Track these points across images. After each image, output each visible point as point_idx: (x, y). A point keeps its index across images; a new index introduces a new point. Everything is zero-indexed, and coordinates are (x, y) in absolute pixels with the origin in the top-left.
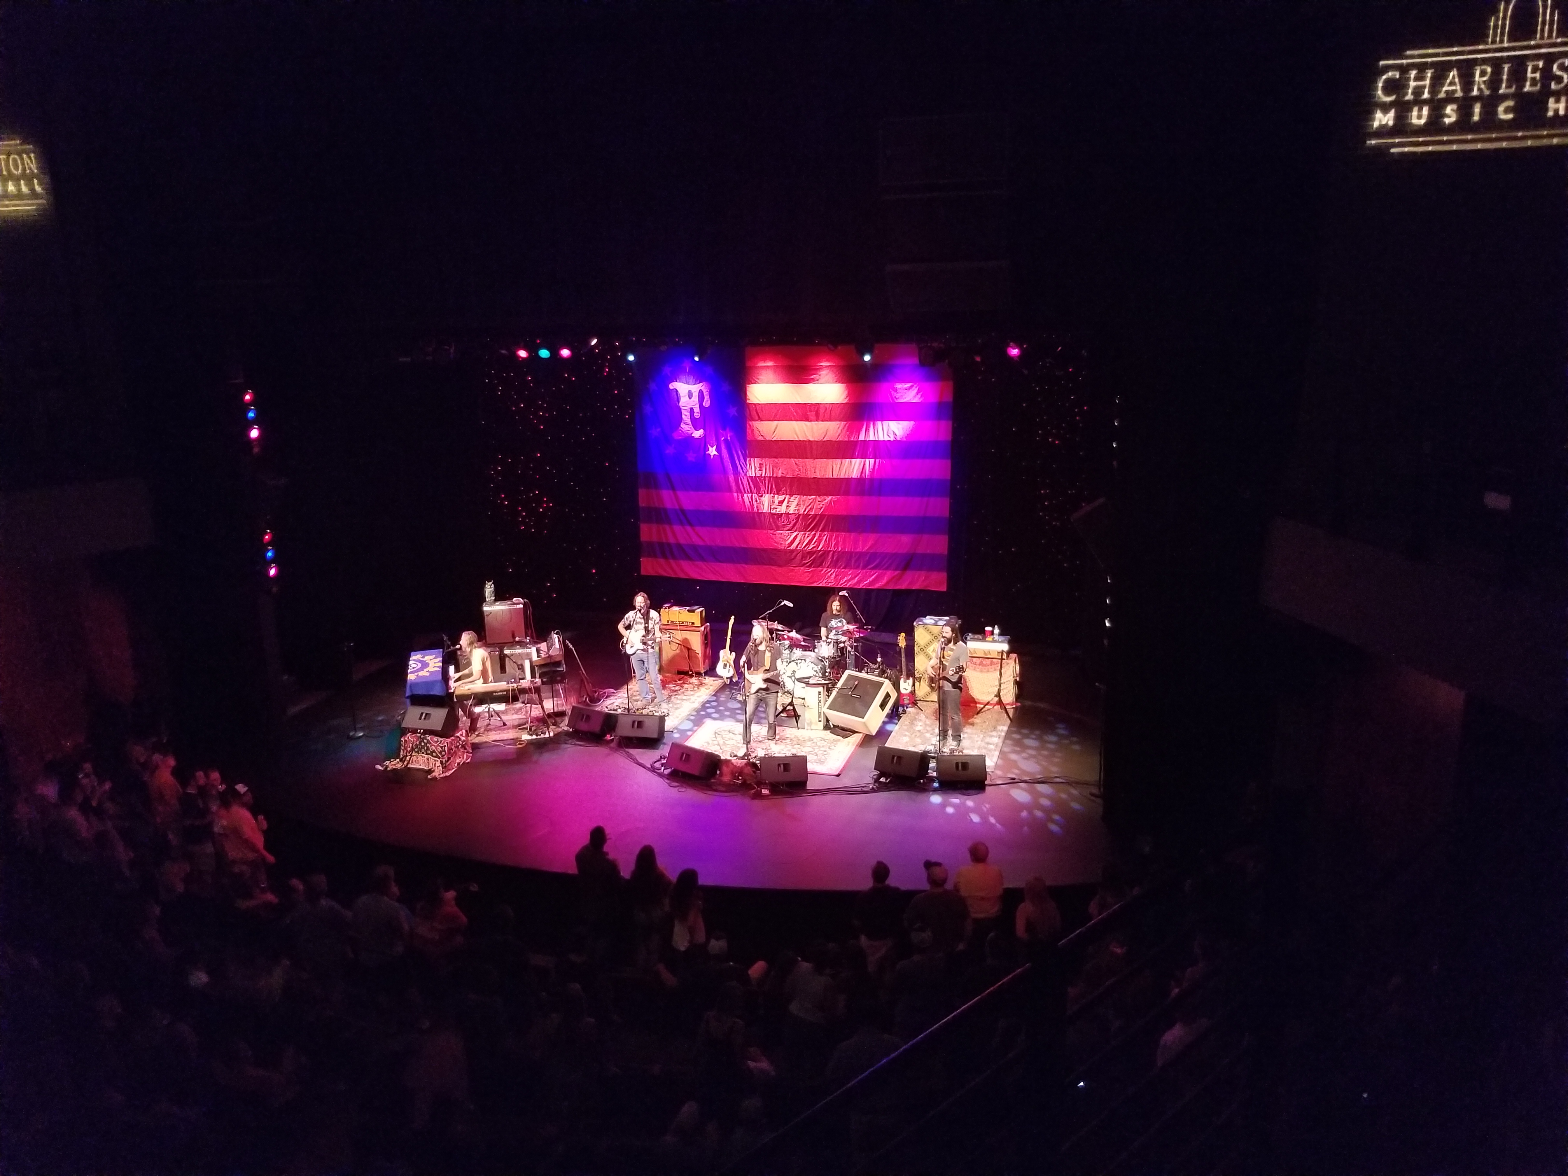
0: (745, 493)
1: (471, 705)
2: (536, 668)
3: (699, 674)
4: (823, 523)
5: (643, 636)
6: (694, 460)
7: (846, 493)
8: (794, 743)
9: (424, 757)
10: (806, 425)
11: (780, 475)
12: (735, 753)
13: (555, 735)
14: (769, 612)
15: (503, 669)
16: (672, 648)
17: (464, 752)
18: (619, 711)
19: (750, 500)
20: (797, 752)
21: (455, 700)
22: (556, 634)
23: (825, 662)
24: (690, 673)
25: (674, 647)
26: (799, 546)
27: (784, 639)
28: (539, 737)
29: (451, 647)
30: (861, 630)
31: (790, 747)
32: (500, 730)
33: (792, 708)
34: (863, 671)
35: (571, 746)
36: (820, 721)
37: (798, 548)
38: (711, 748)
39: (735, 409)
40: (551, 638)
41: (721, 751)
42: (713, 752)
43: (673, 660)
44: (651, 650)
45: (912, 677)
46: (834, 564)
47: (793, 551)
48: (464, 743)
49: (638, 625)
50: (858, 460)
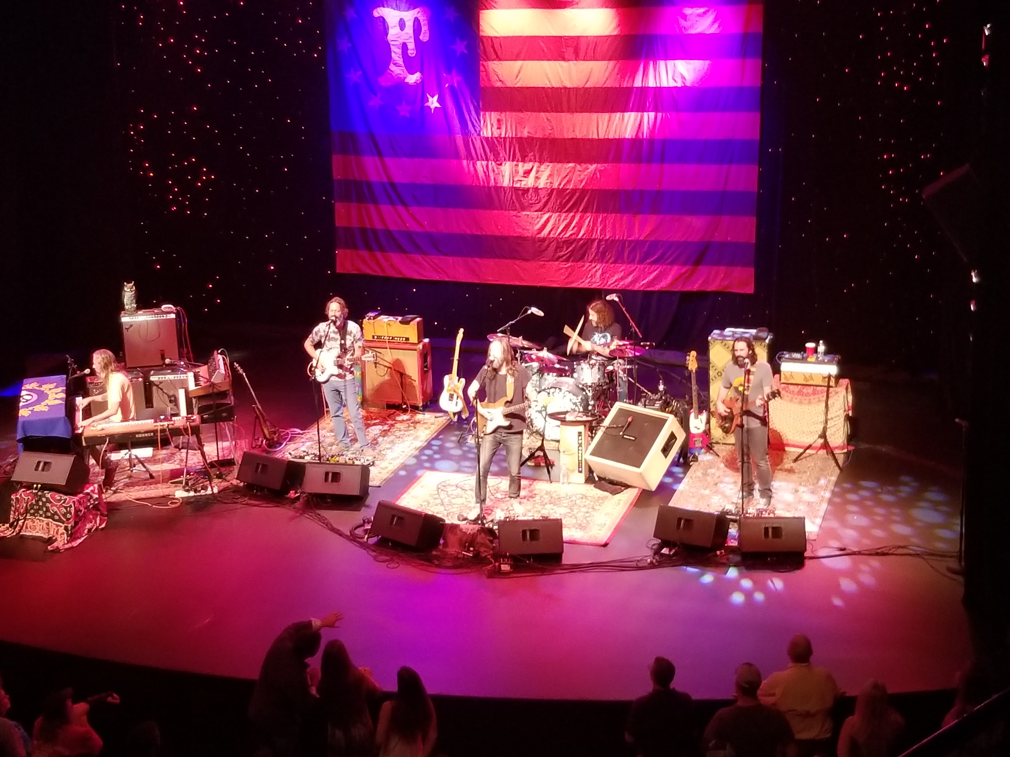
0: (479, 160)
1: (106, 451)
2: (194, 401)
3: (415, 409)
4: (586, 199)
5: (339, 357)
6: (408, 115)
7: (617, 159)
8: (545, 502)
9: (43, 521)
10: (562, 67)
11: (525, 134)
12: (465, 515)
13: (219, 492)
14: (511, 322)
15: (149, 402)
16: (378, 372)
17: (97, 515)
18: (308, 459)
19: (486, 170)
20: (549, 513)
21: (84, 444)
22: (221, 354)
23: (587, 391)
24: (404, 406)
25: (382, 371)
26: (553, 232)
27: (532, 360)
28: (198, 494)
29: (78, 372)
30: (636, 347)
31: (539, 507)
32: (145, 484)
33: (541, 454)
34: (639, 404)
35: (241, 506)
36: (580, 472)
37: (551, 235)
38: (432, 509)
39: (465, 43)
40: (214, 359)
41: (445, 513)
42: (435, 514)
43: (380, 390)
44: (349, 377)
45: (706, 411)
46: (601, 257)
47: (543, 240)
48: (96, 502)
49: (331, 342)
50: (633, 114)
